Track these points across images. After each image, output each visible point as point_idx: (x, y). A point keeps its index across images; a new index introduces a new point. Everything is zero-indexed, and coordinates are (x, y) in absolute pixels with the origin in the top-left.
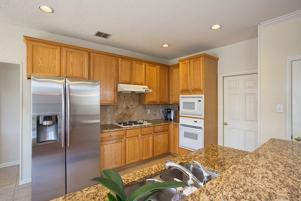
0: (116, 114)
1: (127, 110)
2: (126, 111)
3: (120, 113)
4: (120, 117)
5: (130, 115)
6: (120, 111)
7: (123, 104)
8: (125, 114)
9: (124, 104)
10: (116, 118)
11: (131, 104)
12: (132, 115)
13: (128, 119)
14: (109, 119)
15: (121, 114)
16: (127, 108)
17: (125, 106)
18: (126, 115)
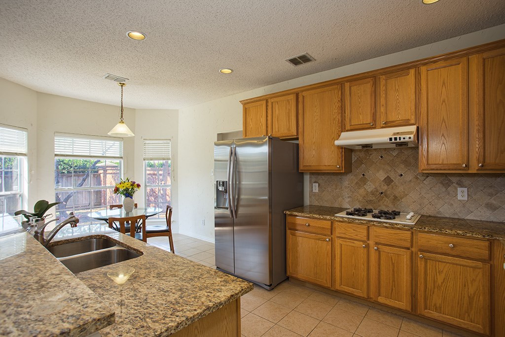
0: (362, 191)
1: (388, 185)
2: (385, 187)
3: (369, 190)
4: (371, 198)
5: (395, 197)
6: (370, 187)
7: (378, 171)
8: (382, 193)
9: (381, 172)
10: (361, 199)
11: (400, 172)
12: (401, 198)
13: (391, 205)
14: (347, 200)
15: (373, 193)
16: (388, 181)
17: (382, 176)
18: (386, 196)
